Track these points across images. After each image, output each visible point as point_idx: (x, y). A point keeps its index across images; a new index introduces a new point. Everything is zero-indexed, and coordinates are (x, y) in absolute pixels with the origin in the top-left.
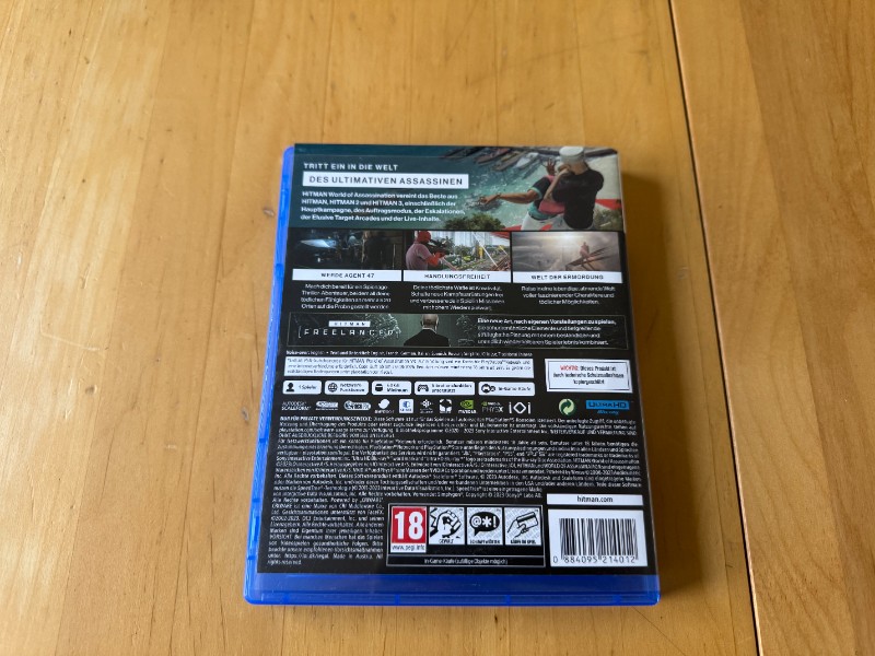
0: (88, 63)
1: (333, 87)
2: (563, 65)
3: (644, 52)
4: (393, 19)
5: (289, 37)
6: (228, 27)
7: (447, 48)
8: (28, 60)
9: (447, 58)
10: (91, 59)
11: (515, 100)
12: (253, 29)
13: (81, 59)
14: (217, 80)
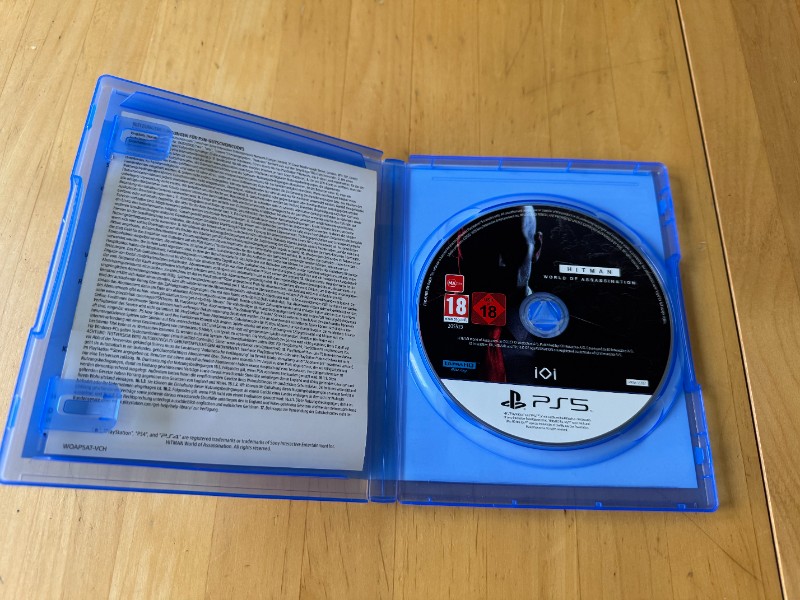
0: (218, 67)
1: (417, 93)
2: (599, 81)
3: (664, 73)
4: (462, 40)
5: (379, 52)
6: (330, 43)
7: (507, 65)
8: (169, 64)
9: (507, 73)
10: (220, 65)
11: (563, 106)
12: (350, 46)
13: (213, 65)
14: (323, 84)
